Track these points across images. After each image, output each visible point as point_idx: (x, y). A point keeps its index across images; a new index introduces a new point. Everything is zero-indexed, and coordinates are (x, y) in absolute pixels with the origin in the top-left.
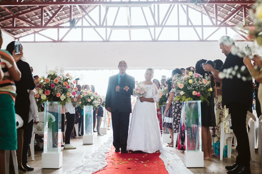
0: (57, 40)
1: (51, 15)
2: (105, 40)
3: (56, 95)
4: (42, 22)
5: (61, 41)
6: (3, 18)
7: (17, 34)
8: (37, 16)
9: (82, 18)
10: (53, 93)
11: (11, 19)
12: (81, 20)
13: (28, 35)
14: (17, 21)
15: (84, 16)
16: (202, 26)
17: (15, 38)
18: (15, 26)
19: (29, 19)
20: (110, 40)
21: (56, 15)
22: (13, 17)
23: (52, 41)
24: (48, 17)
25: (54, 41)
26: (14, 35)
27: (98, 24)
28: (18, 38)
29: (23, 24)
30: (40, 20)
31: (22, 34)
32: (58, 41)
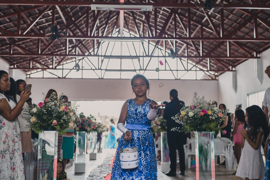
0: (61, 77)
1: (60, 60)
2: (100, 78)
3: (85, 128)
4: (53, 64)
5: (65, 78)
6: (22, 60)
7: (29, 71)
8: (47, 59)
9: (82, 59)
10: (83, 127)
11: (28, 61)
12: (81, 60)
13: (37, 72)
14: (33, 64)
15: (83, 58)
16: (177, 70)
17: (27, 75)
18: (31, 67)
19: (41, 61)
20: (104, 78)
21: (64, 60)
22: (30, 60)
23: (57, 77)
24: (57, 61)
25: (59, 78)
26: (26, 71)
27: (97, 68)
28: (30, 75)
29: (35, 64)
30: (51, 63)
31: (33, 72)
32: (63, 78)
